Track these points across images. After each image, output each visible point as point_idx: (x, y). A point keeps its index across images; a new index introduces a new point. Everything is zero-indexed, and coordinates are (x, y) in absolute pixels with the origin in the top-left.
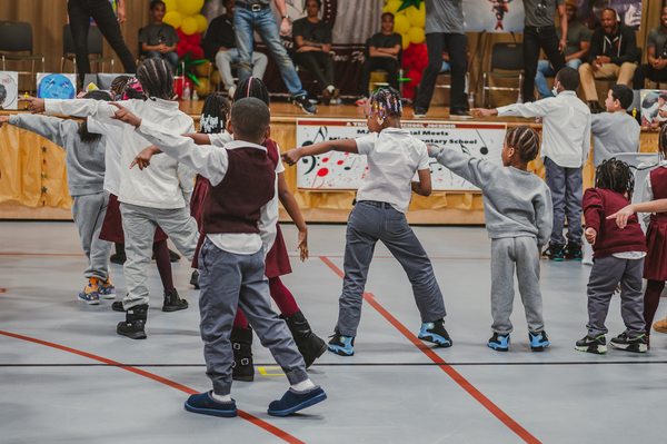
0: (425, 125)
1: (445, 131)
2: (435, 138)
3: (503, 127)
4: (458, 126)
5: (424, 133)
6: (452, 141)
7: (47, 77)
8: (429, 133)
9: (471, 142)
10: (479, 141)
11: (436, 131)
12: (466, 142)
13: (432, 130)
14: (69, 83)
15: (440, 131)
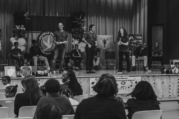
0: (122, 76)
1: (127, 78)
4: (130, 76)
6: (128, 80)
7: (24, 67)
13: (123, 78)
14: (30, 69)
15: (125, 78)
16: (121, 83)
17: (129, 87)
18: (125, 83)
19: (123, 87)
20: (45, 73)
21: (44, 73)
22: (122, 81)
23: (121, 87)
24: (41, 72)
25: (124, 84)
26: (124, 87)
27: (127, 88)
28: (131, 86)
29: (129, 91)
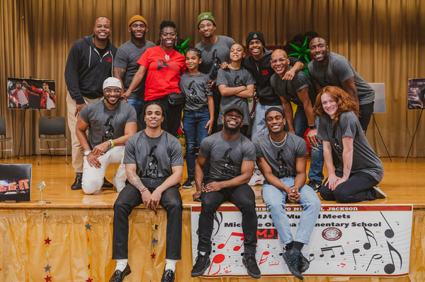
1: (347, 213)
2: (336, 221)
3: (409, 208)
4: (360, 209)
5: (325, 216)
8: (330, 216)
9: (376, 225)
10: (384, 223)
11: (337, 214)
12: (370, 225)
13: (333, 214)
15: (341, 213)
16: (324, 234)
17: (356, 251)
18: (340, 234)
19: (330, 249)
20: (22, 188)
21: (18, 188)
22: (325, 227)
23: (323, 249)
24: (7, 184)
25: (334, 240)
26: (337, 251)
27: (349, 253)
28: (367, 246)
29: (359, 265)
